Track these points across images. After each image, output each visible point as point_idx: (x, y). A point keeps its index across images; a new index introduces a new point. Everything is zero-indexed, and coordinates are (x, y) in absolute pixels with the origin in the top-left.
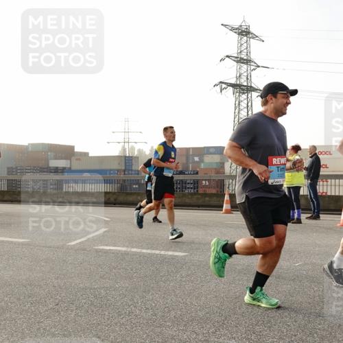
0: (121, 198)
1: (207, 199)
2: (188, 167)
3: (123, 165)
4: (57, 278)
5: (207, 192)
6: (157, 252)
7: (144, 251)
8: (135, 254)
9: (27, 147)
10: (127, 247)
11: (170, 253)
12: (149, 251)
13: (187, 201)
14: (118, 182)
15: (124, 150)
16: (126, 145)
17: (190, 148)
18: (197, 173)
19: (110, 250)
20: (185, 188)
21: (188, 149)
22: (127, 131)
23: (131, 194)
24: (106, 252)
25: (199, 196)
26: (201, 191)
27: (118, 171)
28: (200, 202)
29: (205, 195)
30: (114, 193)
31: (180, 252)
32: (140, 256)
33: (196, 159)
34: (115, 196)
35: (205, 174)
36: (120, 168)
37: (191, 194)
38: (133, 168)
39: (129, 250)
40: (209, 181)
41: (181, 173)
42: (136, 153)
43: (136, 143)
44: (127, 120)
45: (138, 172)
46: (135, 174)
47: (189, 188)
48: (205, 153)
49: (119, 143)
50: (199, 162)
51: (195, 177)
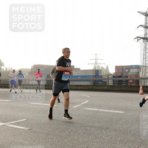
0: (94, 88)
1: (132, 88)
2: (123, 74)
3: (95, 73)
5: (132, 85)
6: (111, 111)
7: (105, 111)
8: (102, 112)
10: (98, 109)
11: (117, 112)
12: (107, 111)
13: (123, 89)
14: (93, 81)
15: (95, 67)
16: (96, 65)
17: (124, 66)
18: (127, 77)
19: (90, 110)
20: (122, 83)
21: (123, 67)
22: (96, 59)
23: (99, 86)
25: (128, 87)
26: (129, 85)
27: (93, 76)
28: (129, 89)
31: (121, 111)
32: (104, 113)
33: (127, 71)
34: (92, 87)
35: (131, 77)
37: (125, 86)
38: (99, 75)
40: (133, 80)
41: (120, 77)
42: (100, 68)
43: (100, 64)
44: (96, 54)
45: (101, 77)
46: (100, 77)
47: (124, 83)
48: (131, 68)
49: (93, 64)
50: (128, 72)
51: (126, 79)
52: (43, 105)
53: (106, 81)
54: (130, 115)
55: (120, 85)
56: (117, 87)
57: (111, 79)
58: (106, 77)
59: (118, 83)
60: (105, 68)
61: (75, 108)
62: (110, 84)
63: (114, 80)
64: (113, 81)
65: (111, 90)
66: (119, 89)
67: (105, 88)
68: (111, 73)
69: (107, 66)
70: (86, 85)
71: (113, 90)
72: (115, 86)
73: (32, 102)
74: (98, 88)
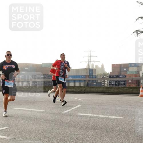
0: (88, 90)
1: (131, 89)
2: (121, 74)
3: (88, 73)
4: (58, 129)
5: (131, 86)
6: (107, 116)
7: (100, 116)
8: (96, 117)
9: (41, 65)
10: (92, 114)
11: (113, 117)
12: (103, 116)
13: (121, 91)
14: (86, 81)
15: (89, 65)
16: (90, 63)
18: (126, 77)
20: (120, 84)
21: (120, 65)
22: (90, 56)
23: (93, 87)
24: (81, 116)
25: (127, 88)
26: (128, 85)
28: (128, 91)
29: (130, 88)
30: (84, 87)
31: (118, 116)
32: (98, 119)
33: (125, 69)
34: (85, 89)
35: (129, 77)
36: (87, 75)
37: (123, 87)
38: (93, 75)
39: (92, 115)
40: (132, 80)
41: (117, 77)
42: (94, 67)
43: (94, 62)
44: (90, 51)
45: (96, 77)
46: (94, 77)
47: (122, 84)
48: (130, 66)
49: (86, 62)
50: (126, 71)
51: (124, 79)
52: (28, 110)
53: (101, 81)
54: (129, 120)
55: (117, 86)
56: (113, 88)
57: (107, 79)
58: (101, 77)
59: (115, 84)
60: (100, 67)
61: (65, 113)
62: (105, 85)
63: (111, 80)
64: (109, 82)
65: (107, 92)
66: (116, 91)
67: (100, 90)
68: (108, 73)
69: (103, 64)
70: (78, 87)
71: (110, 92)
72: (112, 87)
73: (15, 107)
74: (92, 90)
